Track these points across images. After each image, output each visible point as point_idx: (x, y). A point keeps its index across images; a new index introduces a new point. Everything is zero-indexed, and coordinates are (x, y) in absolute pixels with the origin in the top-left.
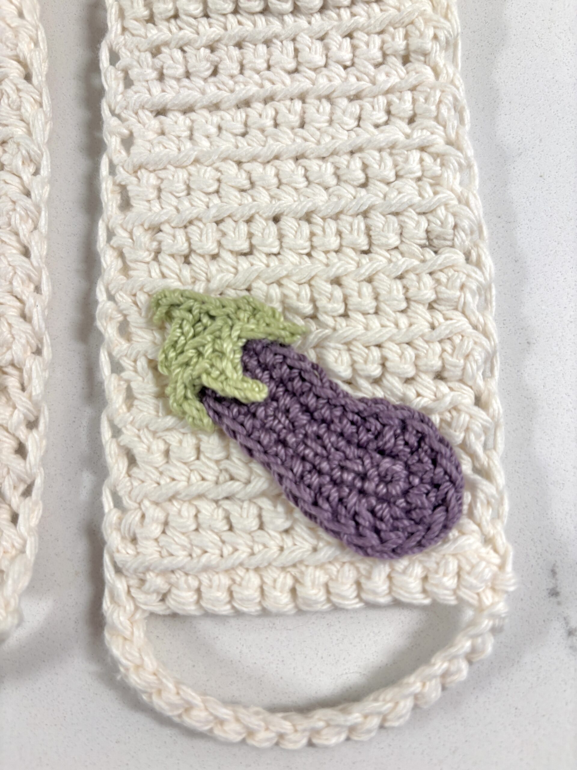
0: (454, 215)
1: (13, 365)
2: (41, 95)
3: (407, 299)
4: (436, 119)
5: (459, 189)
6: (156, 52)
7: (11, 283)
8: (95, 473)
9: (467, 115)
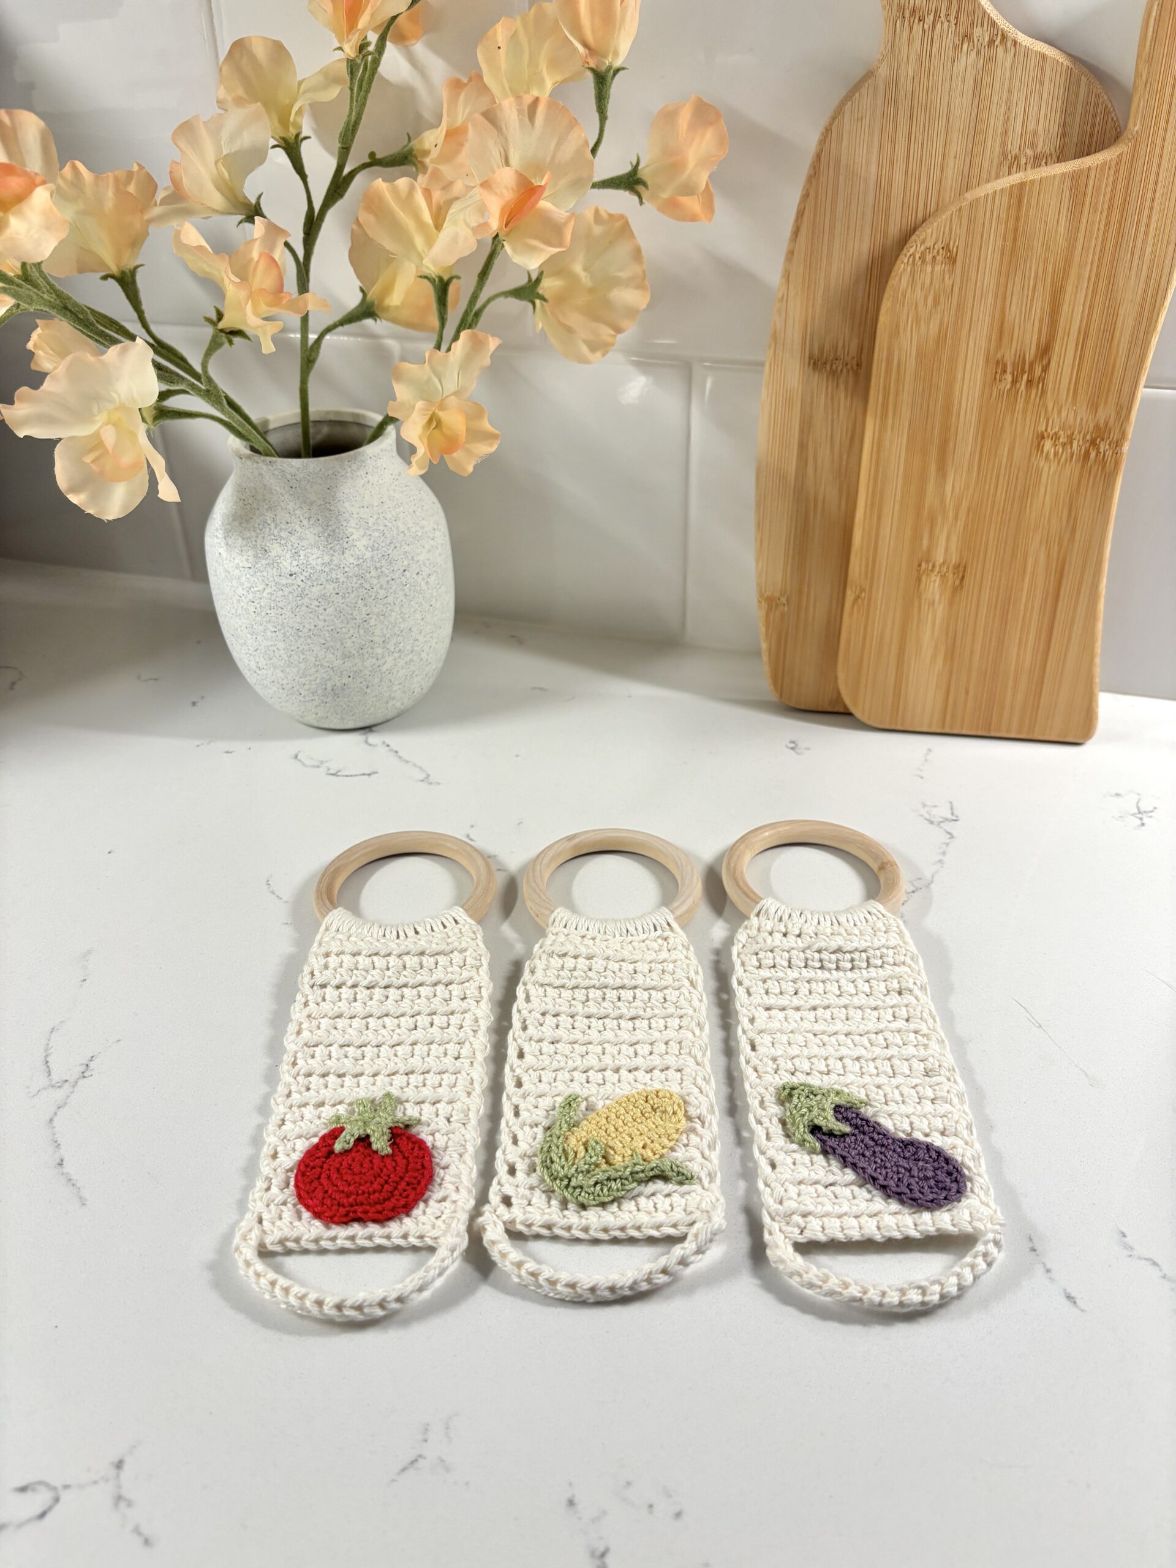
0: (938, 1061)
1: (699, 1118)
2: (702, 996)
3: (919, 1098)
4: (921, 1019)
5: (939, 1051)
6: (764, 981)
7: (695, 1079)
8: (747, 1181)
9: (937, 1019)
